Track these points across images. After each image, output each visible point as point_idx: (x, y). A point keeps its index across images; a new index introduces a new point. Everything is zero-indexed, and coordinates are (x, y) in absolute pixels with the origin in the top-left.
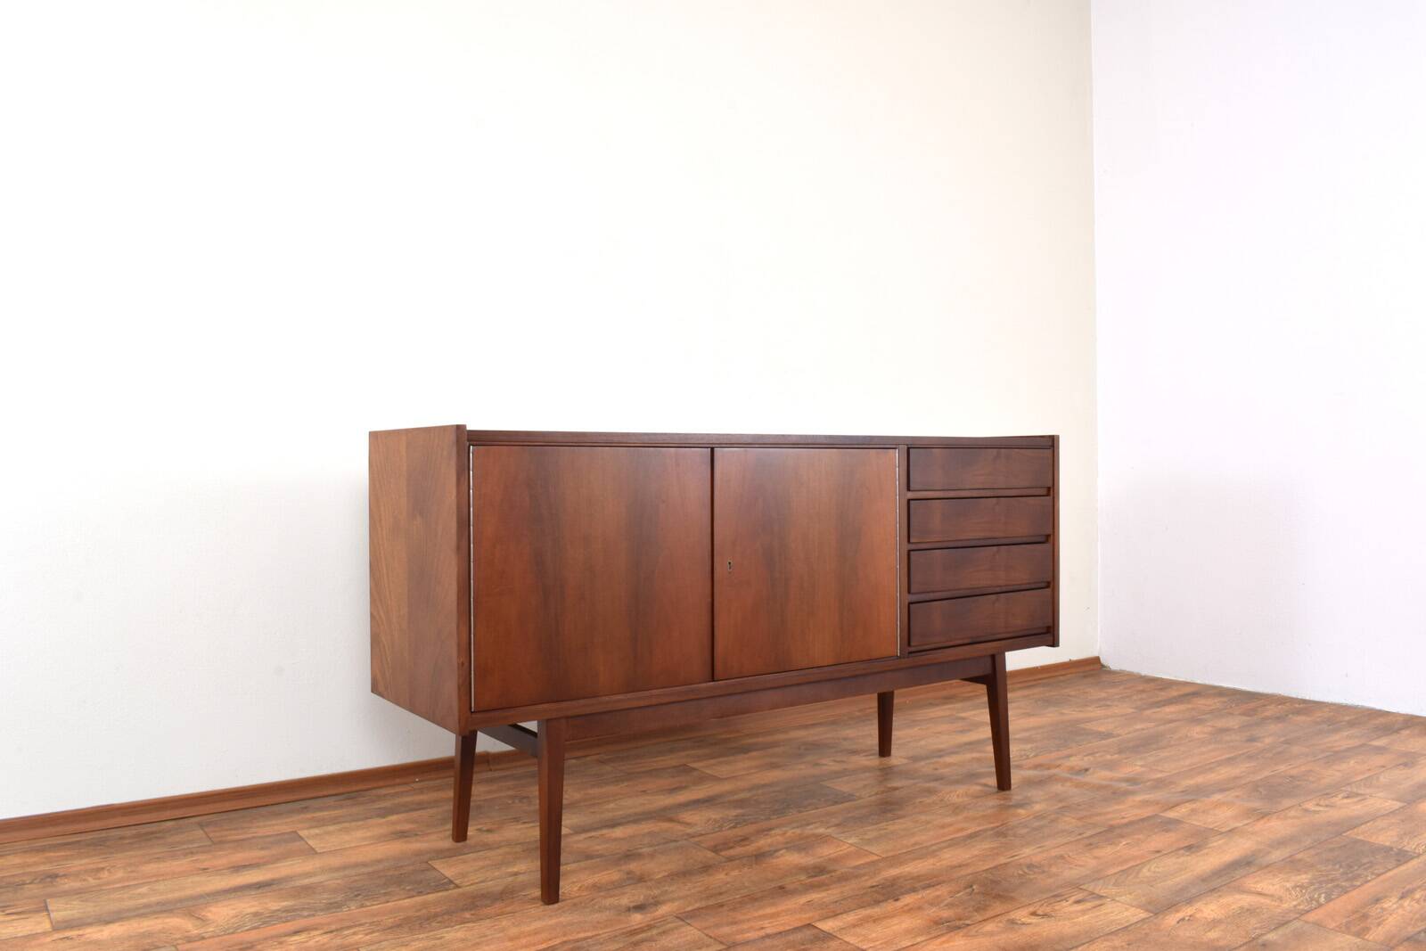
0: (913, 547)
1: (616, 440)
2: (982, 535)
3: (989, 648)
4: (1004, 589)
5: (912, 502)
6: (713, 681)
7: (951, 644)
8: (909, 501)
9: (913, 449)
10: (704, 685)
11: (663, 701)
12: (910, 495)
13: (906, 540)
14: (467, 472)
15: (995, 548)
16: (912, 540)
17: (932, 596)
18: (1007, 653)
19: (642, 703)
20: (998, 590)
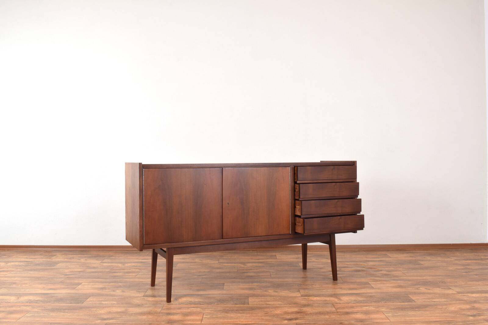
0: (302, 199)
2: (330, 195)
5: (300, 184)
6: (223, 239)
9: (297, 167)
10: (219, 240)
11: (205, 244)
12: (298, 182)
14: (142, 176)
15: (337, 200)
17: (311, 216)
18: (336, 234)
19: (199, 245)
20: (339, 215)
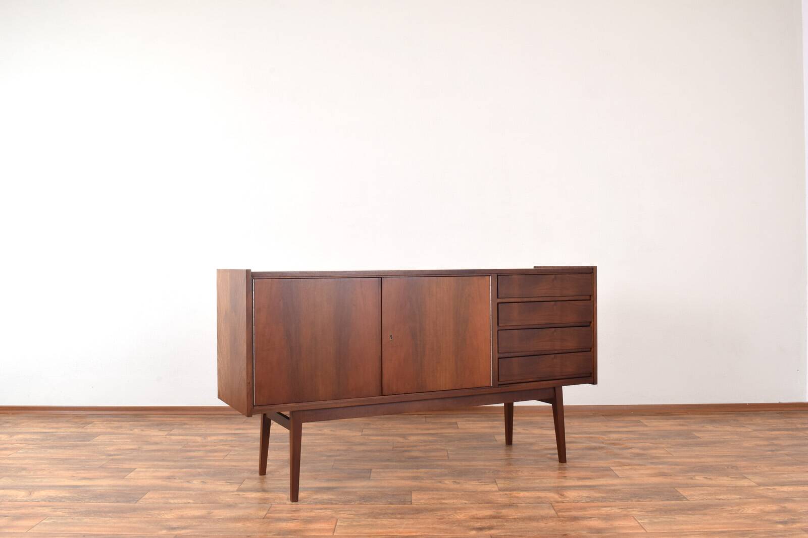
0: (500, 328)
1: (328, 275)
2: (543, 322)
3: (551, 384)
4: (560, 351)
5: (499, 305)
6: (382, 395)
7: (525, 381)
8: (498, 303)
9: (501, 276)
10: (376, 397)
11: (353, 405)
12: (499, 301)
13: (497, 324)
14: (251, 292)
15: (553, 329)
16: (500, 325)
17: (512, 355)
18: (563, 387)
19: (343, 405)
20: (556, 352)
